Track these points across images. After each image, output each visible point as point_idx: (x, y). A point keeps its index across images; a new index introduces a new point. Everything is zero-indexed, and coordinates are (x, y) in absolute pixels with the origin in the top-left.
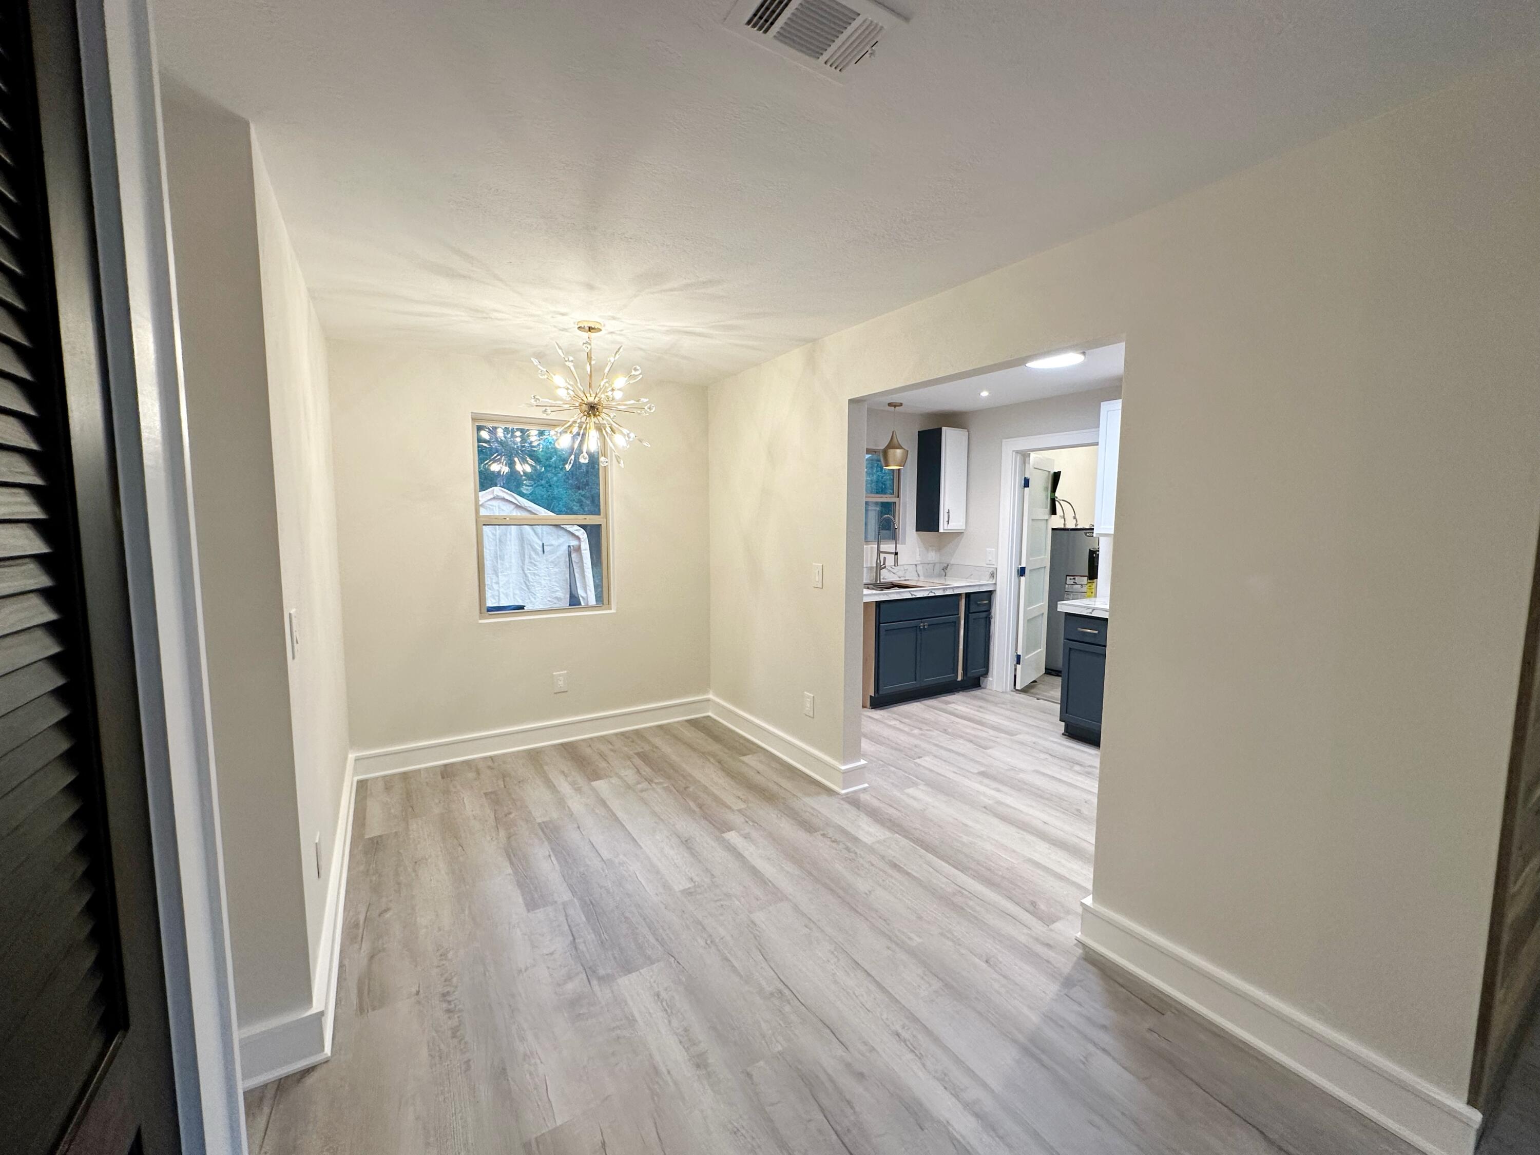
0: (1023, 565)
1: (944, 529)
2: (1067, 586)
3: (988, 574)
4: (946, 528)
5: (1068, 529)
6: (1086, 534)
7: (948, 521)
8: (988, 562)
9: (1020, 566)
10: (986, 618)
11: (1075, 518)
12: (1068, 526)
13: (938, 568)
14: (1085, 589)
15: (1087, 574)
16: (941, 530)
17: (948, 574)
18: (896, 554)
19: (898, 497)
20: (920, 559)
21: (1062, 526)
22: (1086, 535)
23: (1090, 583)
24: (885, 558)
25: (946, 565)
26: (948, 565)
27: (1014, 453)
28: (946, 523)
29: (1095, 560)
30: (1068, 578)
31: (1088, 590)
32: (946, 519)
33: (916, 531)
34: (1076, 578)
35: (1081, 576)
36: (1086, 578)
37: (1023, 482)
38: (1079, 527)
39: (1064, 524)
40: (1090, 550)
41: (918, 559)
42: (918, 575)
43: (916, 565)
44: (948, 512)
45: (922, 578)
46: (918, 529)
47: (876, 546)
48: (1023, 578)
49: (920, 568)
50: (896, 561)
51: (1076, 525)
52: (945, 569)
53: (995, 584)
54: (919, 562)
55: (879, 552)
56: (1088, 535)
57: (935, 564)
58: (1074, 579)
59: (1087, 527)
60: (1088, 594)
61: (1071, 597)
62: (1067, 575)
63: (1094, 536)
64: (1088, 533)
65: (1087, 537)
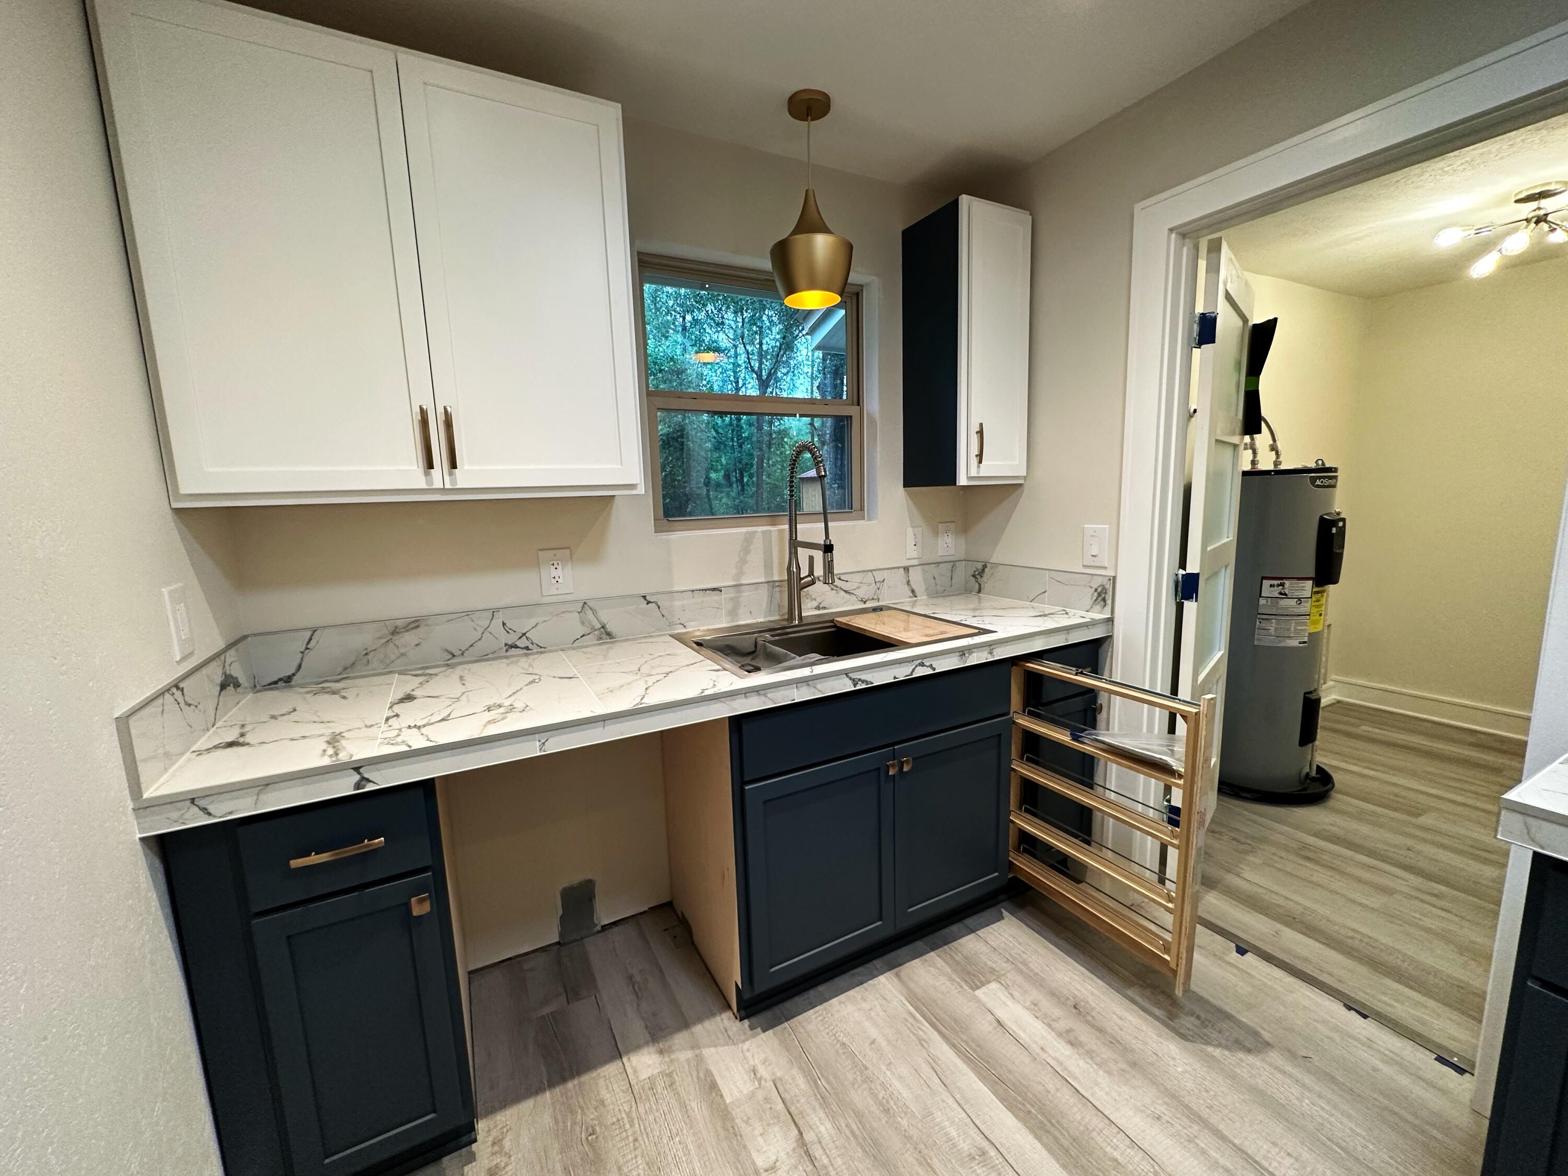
0: (1193, 567)
1: (970, 478)
2: (1262, 602)
3: (1088, 596)
4: (973, 473)
7: (980, 456)
8: (1089, 561)
9: (1182, 572)
10: (1085, 710)
11: (1274, 449)
12: (1263, 466)
13: (963, 573)
14: (1306, 607)
15: (1312, 574)
16: (962, 480)
17: (986, 587)
18: (828, 549)
19: (858, 405)
20: (915, 554)
21: (1252, 468)
22: (1312, 483)
23: (1317, 592)
24: (811, 559)
25: (980, 566)
26: (985, 566)
27: (1173, 236)
28: (974, 461)
29: (1336, 541)
30: (1266, 583)
31: (1314, 610)
32: (975, 450)
33: (906, 485)
34: (1287, 583)
35: (1299, 579)
36: (1310, 583)
37: (1196, 328)
38: (1289, 467)
39: (1253, 463)
40: (1322, 519)
41: (911, 554)
42: (913, 591)
43: (906, 569)
44: (980, 433)
45: (922, 597)
46: (910, 480)
47: (787, 527)
48: (1190, 607)
49: (916, 576)
50: (829, 567)
51: (1276, 463)
52: (979, 574)
53: (1110, 620)
54: (915, 562)
55: (795, 544)
56: (1318, 482)
57: (954, 563)
58: (1282, 585)
59: (1312, 465)
60: (1312, 618)
61: (1272, 627)
62: (1263, 578)
63: (1334, 486)
64: (1320, 478)
65: (1318, 486)
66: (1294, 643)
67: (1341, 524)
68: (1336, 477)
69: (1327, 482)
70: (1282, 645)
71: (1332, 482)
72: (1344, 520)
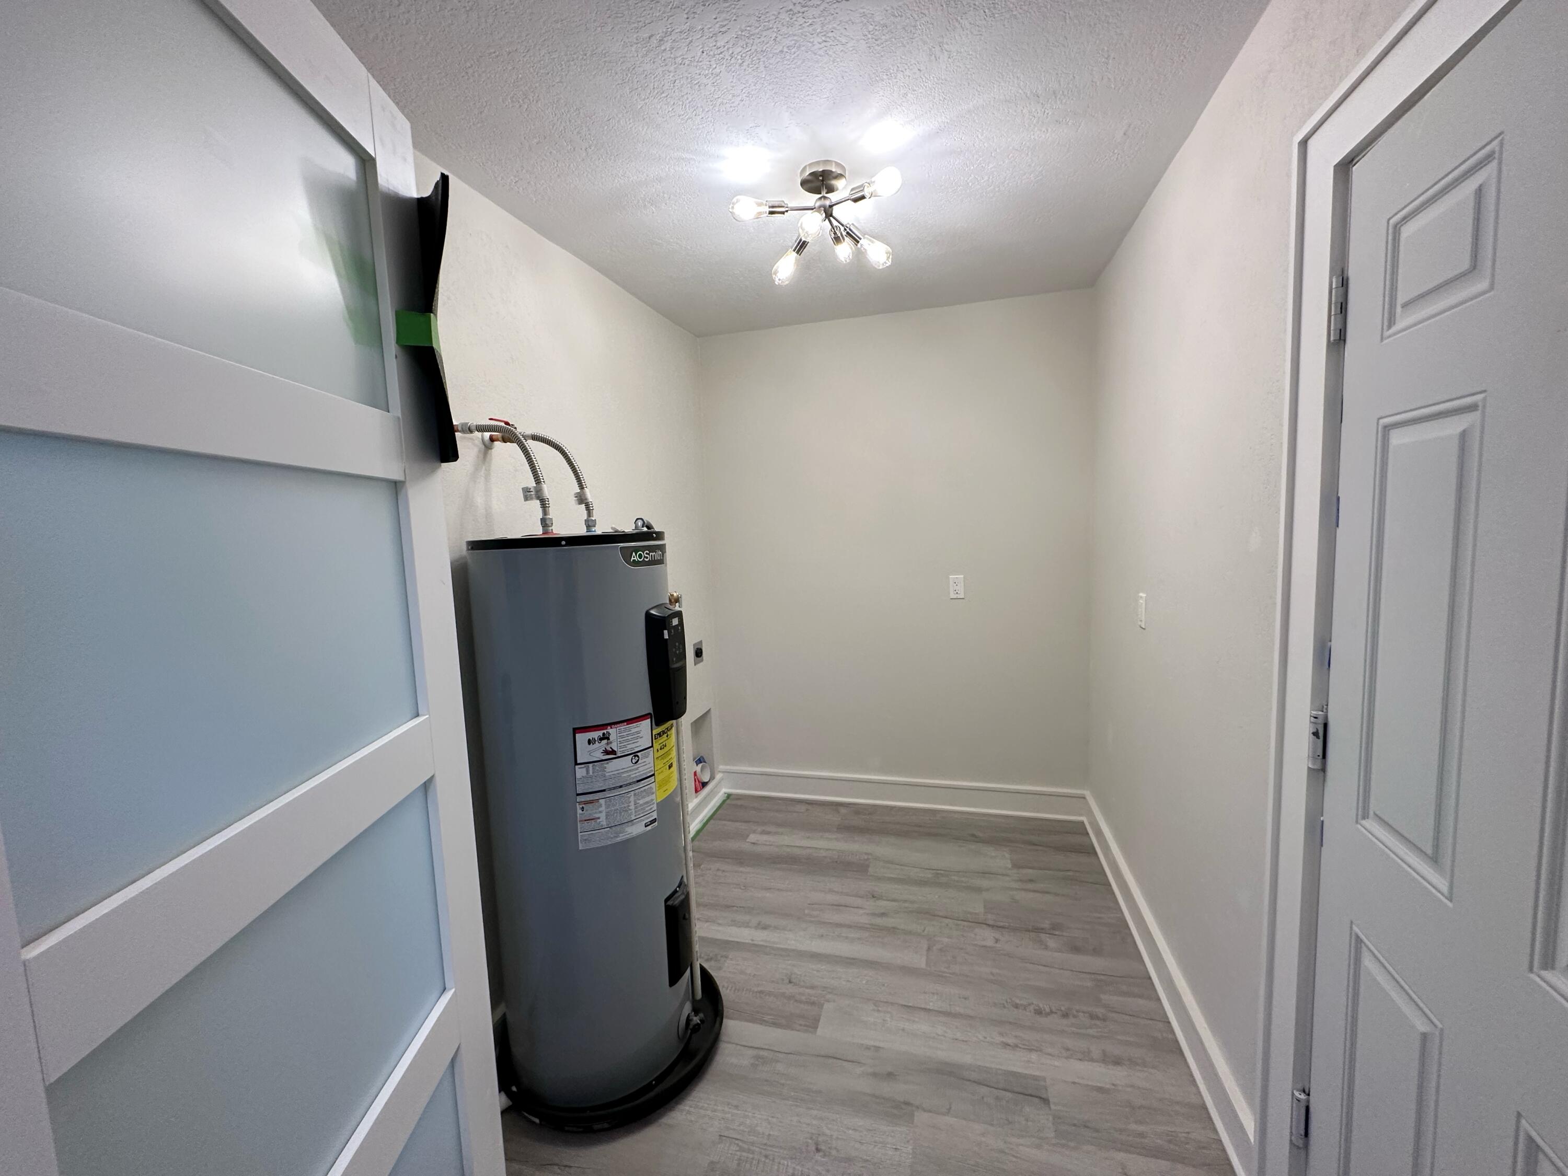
2: (580, 772)
5: (556, 542)
6: (627, 554)
11: (581, 499)
12: (561, 529)
14: (647, 764)
15: (648, 708)
21: (537, 531)
22: (627, 558)
23: (660, 735)
29: (672, 651)
30: (581, 738)
31: (659, 764)
34: (612, 731)
35: (629, 721)
36: (647, 723)
38: (599, 530)
39: (545, 522)
40: (648, 616)
51: (590, 524)
56: (635, 557)
58: (605, 737)
59: (629, 528)
60: (659, 777)
61: (601, 812)
62: (576, 731)
63: (661, 562)
64: (636, 550)
65: (636, 563)
66: (637, 829)
67: (675, 622)
68: (662, 548)
69: (647, 556)
70: (622, 837)
71: (657, 555)
72: (679, 615)
